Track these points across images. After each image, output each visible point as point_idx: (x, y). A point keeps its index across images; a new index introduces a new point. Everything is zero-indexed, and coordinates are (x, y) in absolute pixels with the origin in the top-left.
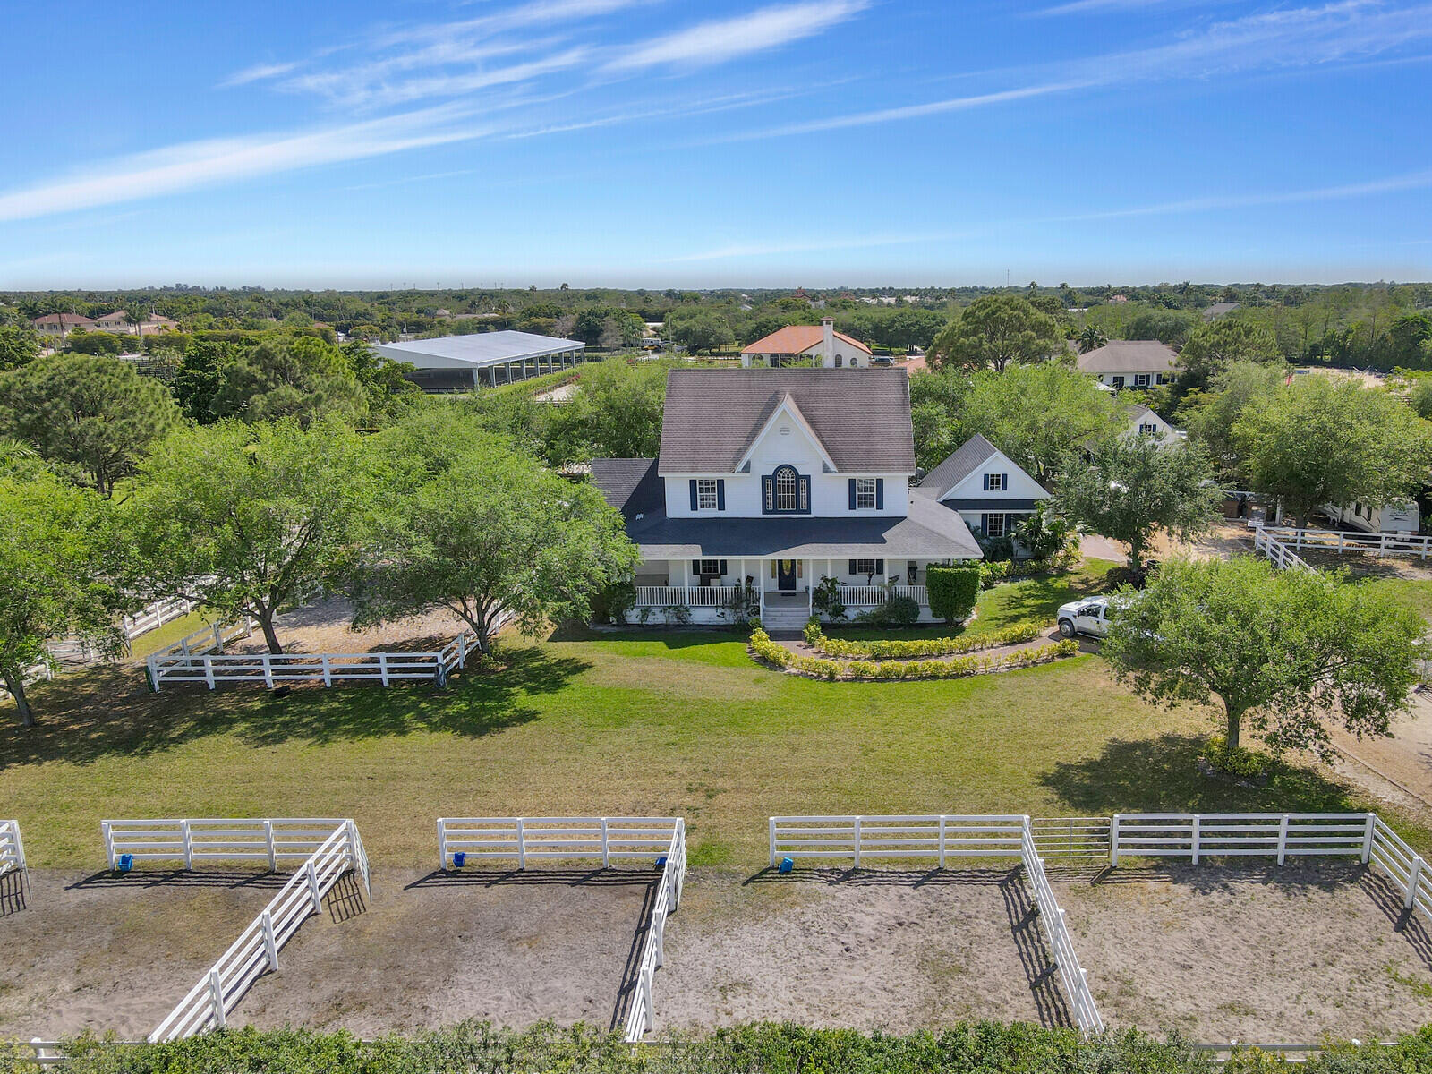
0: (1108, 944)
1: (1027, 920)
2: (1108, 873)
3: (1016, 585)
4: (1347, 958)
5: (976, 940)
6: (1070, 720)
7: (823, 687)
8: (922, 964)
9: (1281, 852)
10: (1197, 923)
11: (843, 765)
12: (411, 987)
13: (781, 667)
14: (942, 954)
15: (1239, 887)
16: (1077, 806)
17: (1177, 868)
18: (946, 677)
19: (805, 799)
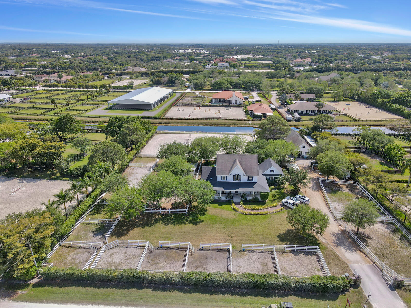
0: (283, 263)
1: (274, 259)
2: (284, 252)
3: (275, 191)
4: (311, 265)
5: (268, 261)
6: (282, 225)
7: (244, 216)
8: (261, 264)
9: (306, 250)
10: (294, 260)
11: (249, 232)
12: (204, 265)
13: (238, 211)
14: (264, 263)
15: (300, 255)
16: (281, 241)
17: (293, 252)
18: (263, 214)
19: (244, 238)
